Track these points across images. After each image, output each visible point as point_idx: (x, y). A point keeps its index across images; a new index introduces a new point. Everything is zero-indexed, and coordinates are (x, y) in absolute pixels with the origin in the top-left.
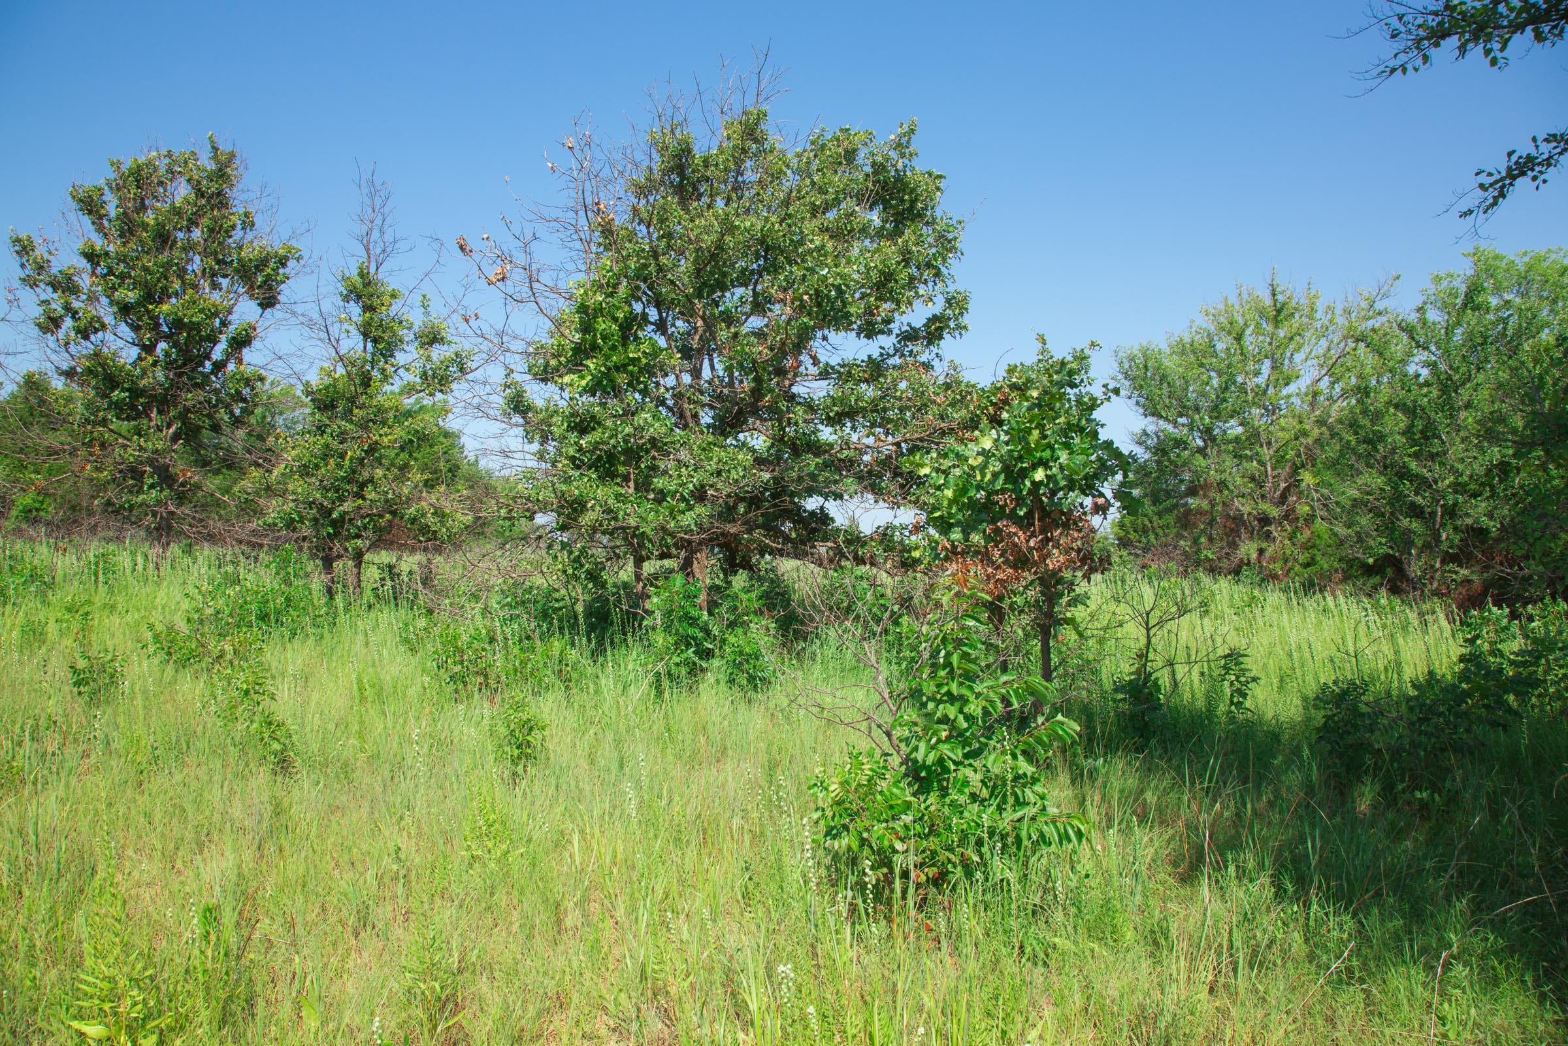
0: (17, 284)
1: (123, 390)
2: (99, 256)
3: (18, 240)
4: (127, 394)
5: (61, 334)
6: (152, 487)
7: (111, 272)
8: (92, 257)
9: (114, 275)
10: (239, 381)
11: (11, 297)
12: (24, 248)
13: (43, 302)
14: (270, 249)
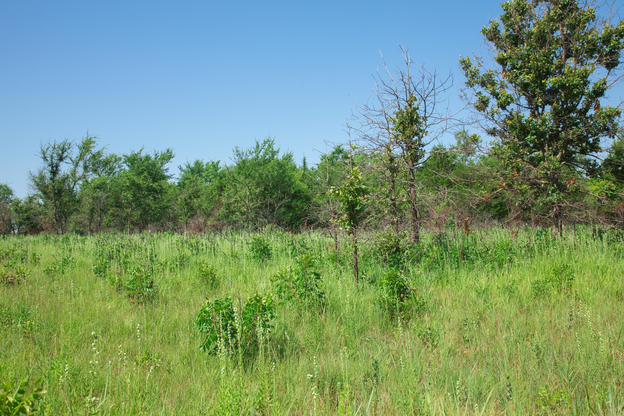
0: (464, 86)
1: (532, 135)
2: (506, 59)
3: (464, 62)
4: (535, 137)
5: (488, 109)
6: (553, 191)
7: (514, 67)
8: (502, 61)
9: (516, 68)
10: (604, 118)
11: (462, 94)
12: (466, 65)
13: (478, 94)
14: (611, 28)
